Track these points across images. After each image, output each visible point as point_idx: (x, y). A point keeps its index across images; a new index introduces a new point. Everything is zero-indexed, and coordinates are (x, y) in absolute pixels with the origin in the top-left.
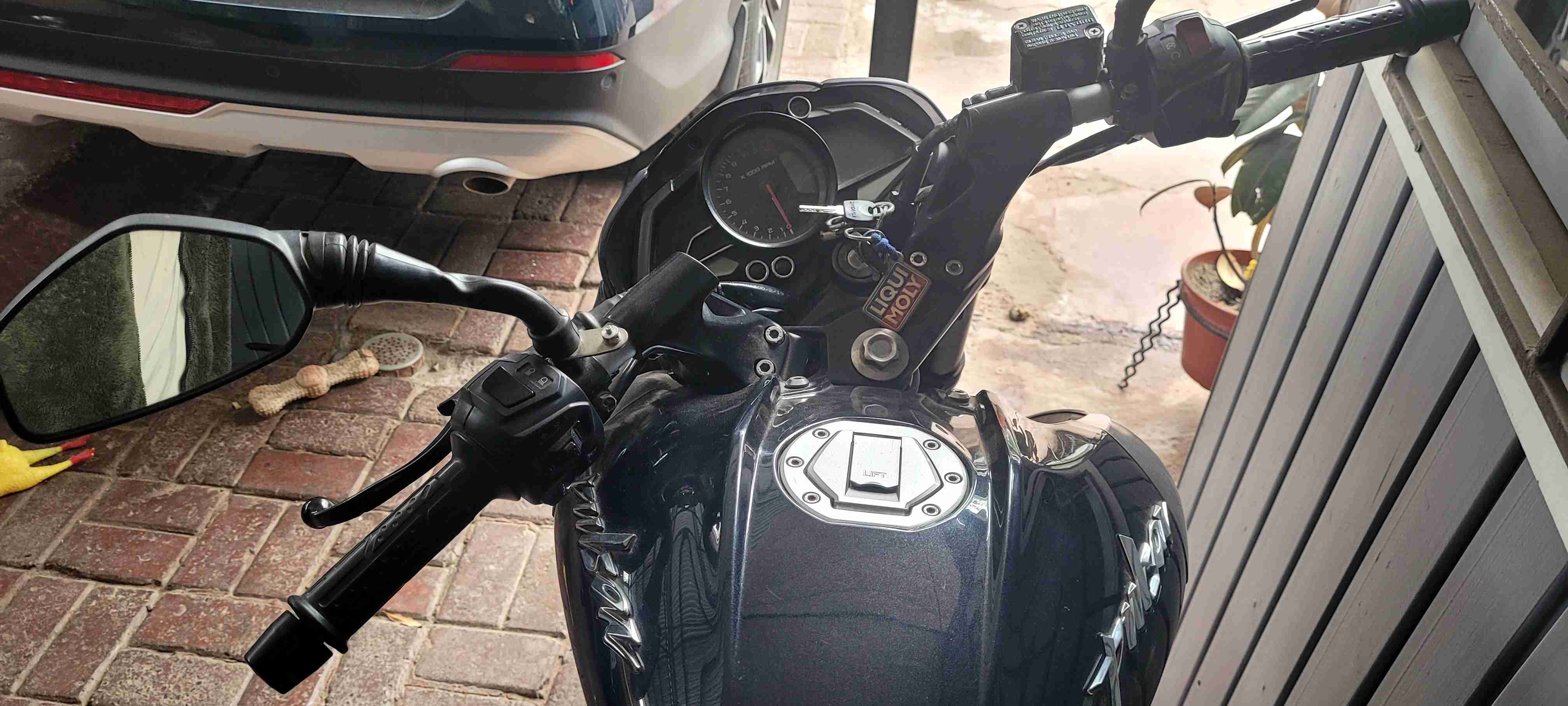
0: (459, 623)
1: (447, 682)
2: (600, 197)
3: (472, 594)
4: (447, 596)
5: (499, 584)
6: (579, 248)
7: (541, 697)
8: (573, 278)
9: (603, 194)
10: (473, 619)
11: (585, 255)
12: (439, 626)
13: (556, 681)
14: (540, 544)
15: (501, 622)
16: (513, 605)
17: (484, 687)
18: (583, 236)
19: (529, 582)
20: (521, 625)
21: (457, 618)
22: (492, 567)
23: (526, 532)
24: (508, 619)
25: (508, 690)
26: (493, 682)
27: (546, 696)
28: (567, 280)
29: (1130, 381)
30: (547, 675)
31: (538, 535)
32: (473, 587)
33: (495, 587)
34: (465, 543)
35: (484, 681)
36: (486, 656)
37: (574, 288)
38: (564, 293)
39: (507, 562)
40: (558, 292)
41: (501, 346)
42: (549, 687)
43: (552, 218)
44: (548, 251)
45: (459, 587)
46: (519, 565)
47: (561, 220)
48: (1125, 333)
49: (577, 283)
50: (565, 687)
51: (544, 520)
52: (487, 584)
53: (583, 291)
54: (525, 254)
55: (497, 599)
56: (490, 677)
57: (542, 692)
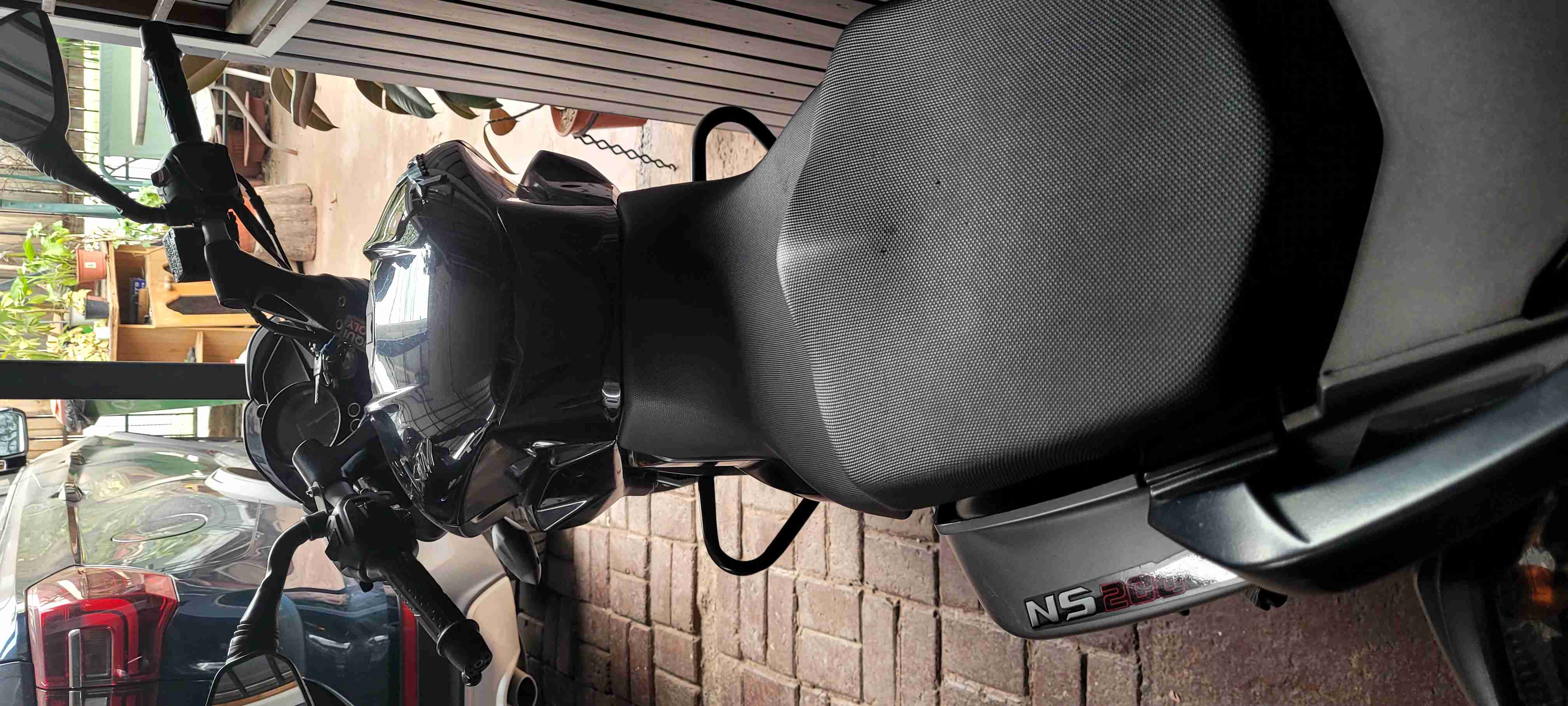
0: (861, 681)
1: (895, 682)
2: (591, 621)
3: (843, 674)
4: (846, 694)
5: (835, 653)
6: (624, 632)
7: (899, 602)
8: (643, 632)
9: (589, 618)
10: (858, 669)
11: (629, 625)
12: (865, 698)
13: (886, 592)
14: (809, 625)
15: (857, 646)
16: (846, 638)
17: (895, 651)
18: (617, 631)
19: (831, 628)
20: (857, 629)
21: (858, 683)
22: (825, 661)
23: (802, 637)
24: (855, 640)
25: (896, 630)
26: (891, 645)
27: (898, 598)
28: (646, 637)
29: (668, 163)
30: (884, 600)
31: (804, 627)
32: (838, 674)
33: (837, 655)
34: (814, 687)
35: (892, 651)
36: (877, 653)
37: (652, 632)
38: (656, 637)
39: (821, 650)
40: (655, 644)
41: (693, 686)
42: (892, 597)
43: (609, 659)
44: (629, 658)
45: (839, 687)
46: (823, 639)
47: (608, 651)
48: (643, 172)
49: (647, 629)
50: (889, 584)
51: (793, 624)
52: (836, 662)
53: (654, 623)
54: (633, 677)
55: (844, 652)
56: (889, 647)
57: (895, 602)
